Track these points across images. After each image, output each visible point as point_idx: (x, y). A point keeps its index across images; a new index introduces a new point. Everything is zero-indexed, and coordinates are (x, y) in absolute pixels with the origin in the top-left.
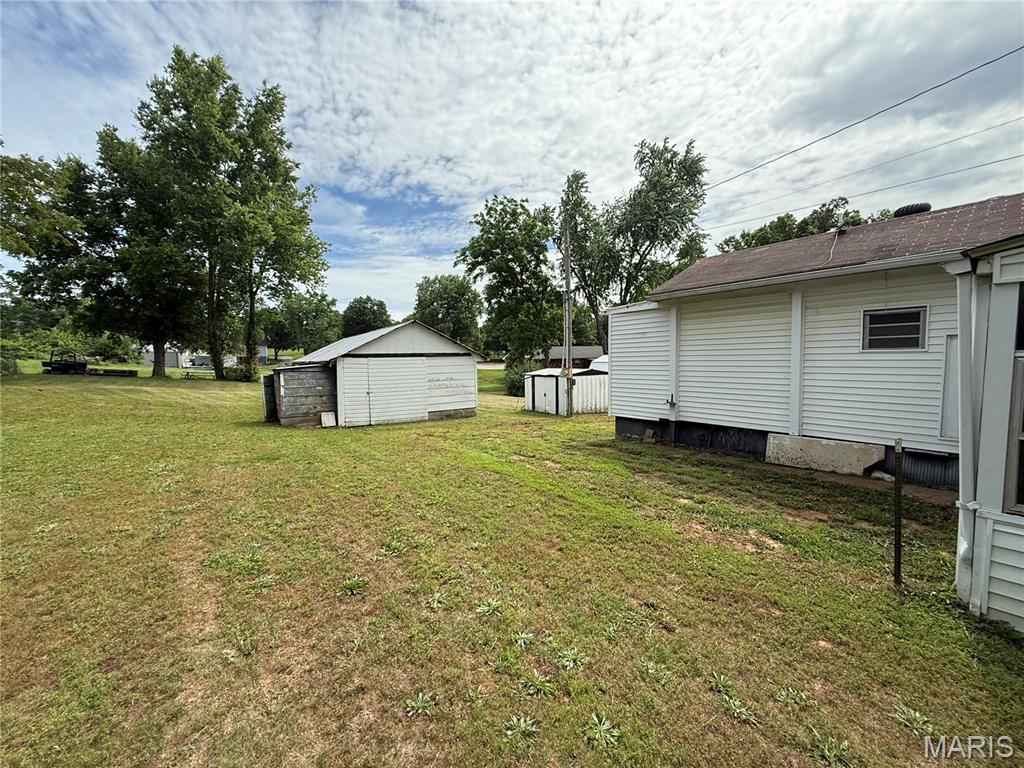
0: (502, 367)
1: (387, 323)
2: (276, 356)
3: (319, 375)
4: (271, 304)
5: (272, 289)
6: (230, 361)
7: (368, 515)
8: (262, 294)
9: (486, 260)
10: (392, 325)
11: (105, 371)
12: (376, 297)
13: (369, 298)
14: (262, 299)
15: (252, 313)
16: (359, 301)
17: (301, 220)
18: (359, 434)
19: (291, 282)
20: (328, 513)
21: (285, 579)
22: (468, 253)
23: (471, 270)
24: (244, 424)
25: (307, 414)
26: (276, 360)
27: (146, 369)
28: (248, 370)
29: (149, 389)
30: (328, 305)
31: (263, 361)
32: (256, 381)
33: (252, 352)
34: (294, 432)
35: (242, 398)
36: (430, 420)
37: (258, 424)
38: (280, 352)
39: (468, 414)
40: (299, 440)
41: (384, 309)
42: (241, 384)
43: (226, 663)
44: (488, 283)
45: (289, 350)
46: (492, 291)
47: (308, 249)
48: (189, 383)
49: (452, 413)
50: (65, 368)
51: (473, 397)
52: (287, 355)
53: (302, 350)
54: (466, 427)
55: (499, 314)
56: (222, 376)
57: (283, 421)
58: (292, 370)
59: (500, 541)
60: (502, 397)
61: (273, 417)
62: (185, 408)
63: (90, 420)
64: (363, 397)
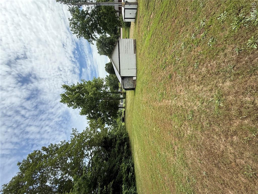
0: (121, 29)
1: (111, 63)
2: (120, 88)
3: (125, 80)
4: (109, 89)
5: (106, 89)
6: (122, 96)
7: (156, 72)
8: (107, 90)
9: (90, 34)
10: (111, 62)
11: (124, 115)
12: (105, 66)
13: (105, 68)
14: (108, 91)
15: (111, 92)
16: (106, 70)
17: (89, 83)
18: (138, 72)
19: (104, 85)
20: (154, 80)
21: (165, 89)
22: (89, 40)
23: (94, 39)
24: (135, 94)
25: (133, 83)
26: (121, 88)
27: (124, 110)
28: (123, 93)
29: (127, 109)
30: (108, 77)
31: (121, 90)
32: (126, 92)
33: (120, 93)
34: (137, 85)
35: (129, 95)
36: (136, 53)
37: (135, 92)
38: (119, 87)
39: (135, 42)
40: (138, 84)
41: (107, 64)
42: (126, 95)
43: (177, 99)
44: (97, 33)
45: (119, 85)
46: (99, 32)
47: (96, 81)
48: (126, 103)
49: (134, 47)
50: (123, 120)
51: (130, 40)
52: (120, 86)
53: (119, 83)
54: (139, 43)
55: (106, 30)
56: (125, 98)
57: (134, 87)
58: (123, 85)
59: (169, 39)
60: (131, 30)
61: (134, 89)
62: (131, 104)
63: (133, 117)
64: (130, 70)
